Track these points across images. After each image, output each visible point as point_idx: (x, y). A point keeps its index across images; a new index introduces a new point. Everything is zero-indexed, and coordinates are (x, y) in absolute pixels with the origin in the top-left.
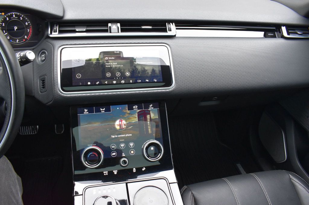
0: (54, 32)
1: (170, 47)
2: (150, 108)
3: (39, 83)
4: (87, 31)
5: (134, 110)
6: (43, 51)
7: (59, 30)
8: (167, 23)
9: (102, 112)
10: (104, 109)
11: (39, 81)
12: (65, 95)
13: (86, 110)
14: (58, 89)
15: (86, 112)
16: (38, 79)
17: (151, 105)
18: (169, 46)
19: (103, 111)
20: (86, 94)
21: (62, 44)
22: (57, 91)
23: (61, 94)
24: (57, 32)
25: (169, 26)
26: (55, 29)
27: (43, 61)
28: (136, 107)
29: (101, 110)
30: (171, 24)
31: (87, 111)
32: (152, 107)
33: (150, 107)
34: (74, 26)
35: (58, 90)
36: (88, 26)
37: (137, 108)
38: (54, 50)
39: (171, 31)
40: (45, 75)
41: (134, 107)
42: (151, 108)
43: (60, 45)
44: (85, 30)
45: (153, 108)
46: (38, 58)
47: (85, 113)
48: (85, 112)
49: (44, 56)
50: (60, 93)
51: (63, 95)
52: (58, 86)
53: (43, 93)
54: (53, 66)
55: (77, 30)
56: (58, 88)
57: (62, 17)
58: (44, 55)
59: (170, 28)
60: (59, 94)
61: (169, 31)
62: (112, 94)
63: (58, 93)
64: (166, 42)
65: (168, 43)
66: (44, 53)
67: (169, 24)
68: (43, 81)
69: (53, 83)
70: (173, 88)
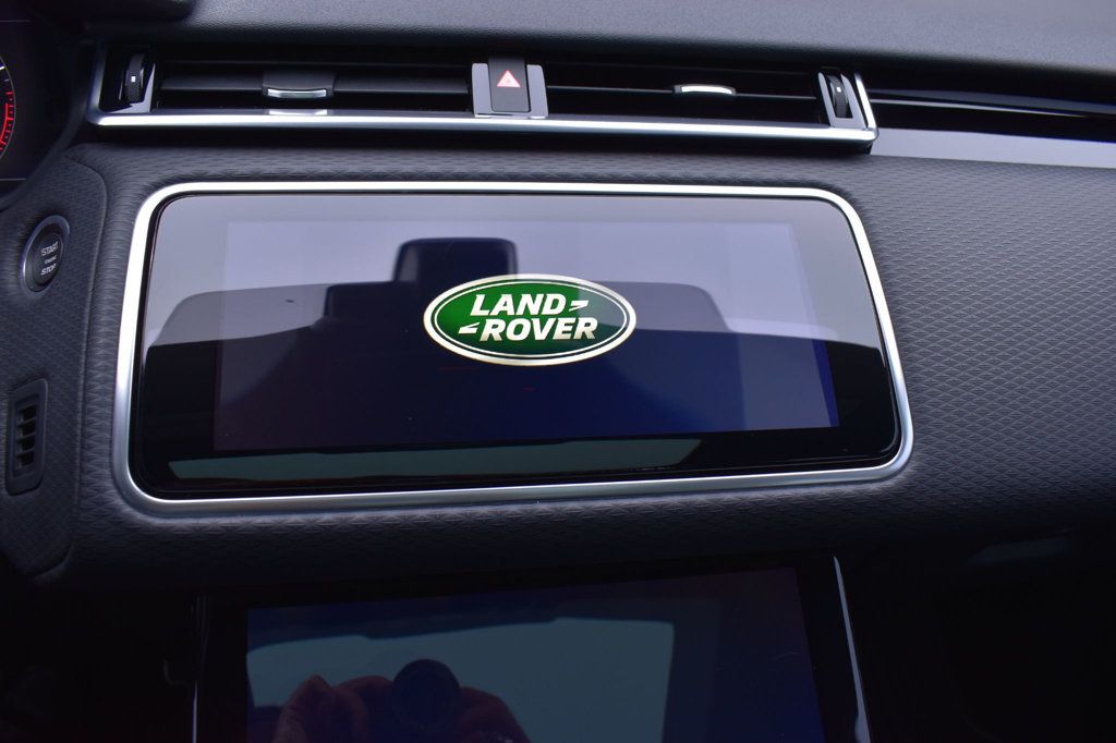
1: (857, 210)
4: (334, 103)
6: (49, 220)
8: (821, 77)
11: (4, 413)
12: (158, 522)
14: (107, 472)
16: (4, 403)
18: (852, 202)
20: (311, 517)
21: (169, 173)
22: (100, 490)
23: (128, 510)
24: (141, 100)
25: (839, 90)
26: (133, 79)
27: (43, 283)
30: (845, 80)
34: (258, 73)
35: (108, 484)
36: (341, 74)
38: (108, 208)
39: (849, 115)
40: (44, 375)
43: (155, 179)
44: (323, 93)
49: (50, 255)
50: (119, 501)
51: (139, 516)
52: (111, 454)
53: (21, 497)
54: (91, 313)
55: (274, 93)
56: (111, 465)
58: (52, 249)
60: (114, 509)
61: (836, 115)
62: (498, 514)
63: (101, 503)
64: (827, 181)
65: (839, 185)
66: (52, 233)
67: (833, 80)
68: (30, 413)
69: (79, 432)
70: (908, 470)
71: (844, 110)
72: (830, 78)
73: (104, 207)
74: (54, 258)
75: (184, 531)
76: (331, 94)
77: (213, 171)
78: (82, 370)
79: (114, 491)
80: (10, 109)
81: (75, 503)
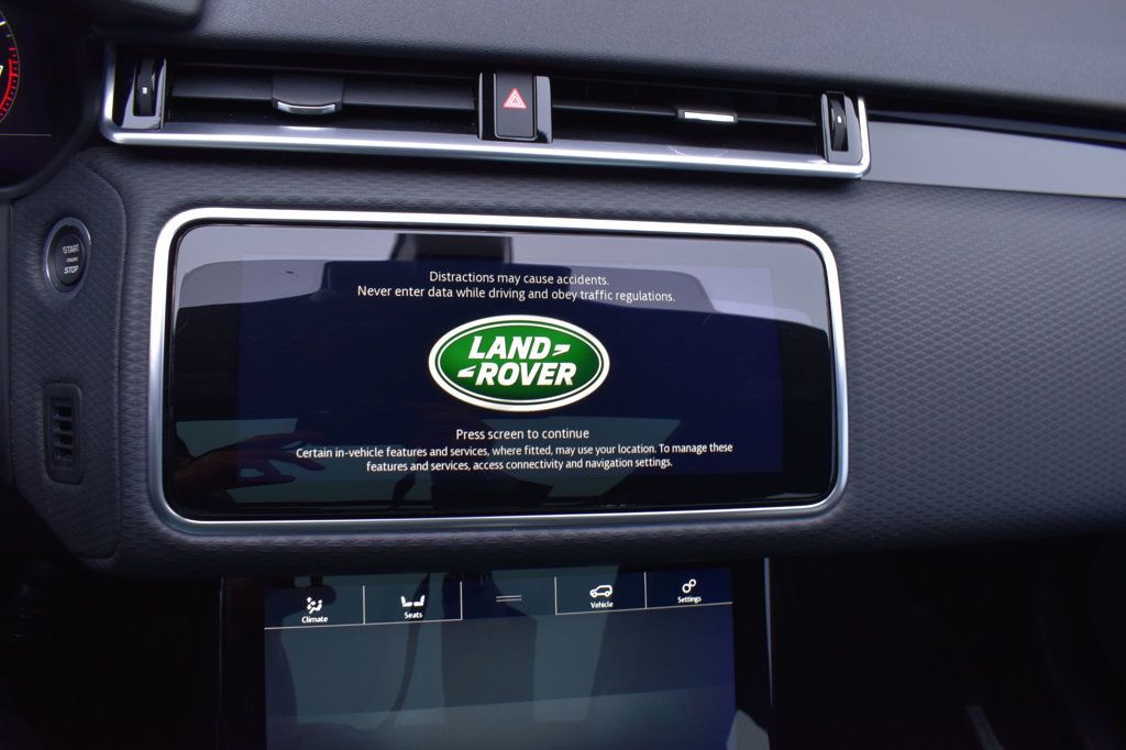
0: (137, 112)
1: (835, 254)
2: (682, 600)
3: (39, 414)
4: (344, 118)
5: (591, 609)
6: (67, 222)
7: (169, 100)
8: (824, 98)
9: (408, 616)
10: (420, 603)
11: (40, 404)
12: (192, 539)
13: (314, 606)
14: (145, 496)
15: (316, 614)
16: (39, 395)
17: (691, 584)
18: (832, 246)
19: (413, 610)
20: (321, 539)
21: (182, 198)
22: (139, 512)
23: (165, 529)
24: (153, 114)
25: (840, 120)
26: (145, 90)
27: (71, 283)
28: (608, 594)
29: (406, 604)
30: (848, 101)
31: (319, 608)
32: (694, 593)
33: (684, 595)
34: (266, 77)
35: (147, 507)
36: (351, 82)
37: (611, 599)
39: (845, 147)
40: (76, 381)
41: (594, 593)
42: (691, 599)
44: (332, 106)
45: (697, 600)
46: (41, 262)
47: (309, 620)
48: (306, 613)
49: (72, 255)
50: (158, 522)
51: (176, 535)
52: (147, 480)
53: (63, 486)
55: (282, 105)
56: (148, 490)
57: (194, 20)
58: (73, 249)
59: (839, 133)
60: (154, 530)
61: (832, 147)
62: (481, 541)
63: (142, 523)
64: (813, 221)
65: (823, 227)
66: (70, 235)
67: (836, 105)
68: (65, 412)
69: (117, 457)
70: (837, 509)
71: (841, 141)
72: (833, 103)
73: (124, 231)
74: (75, 259)
75: (213, 548)
76: (340, 108)
77: (227, 196)
78: (116, 400)
79: (152, 513)
80: (14, 65)
81: (118, 519)
